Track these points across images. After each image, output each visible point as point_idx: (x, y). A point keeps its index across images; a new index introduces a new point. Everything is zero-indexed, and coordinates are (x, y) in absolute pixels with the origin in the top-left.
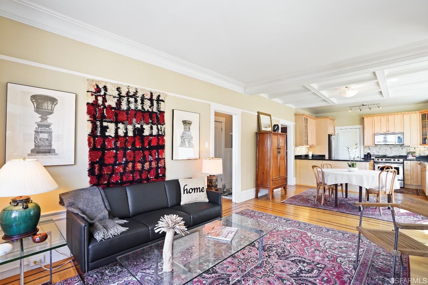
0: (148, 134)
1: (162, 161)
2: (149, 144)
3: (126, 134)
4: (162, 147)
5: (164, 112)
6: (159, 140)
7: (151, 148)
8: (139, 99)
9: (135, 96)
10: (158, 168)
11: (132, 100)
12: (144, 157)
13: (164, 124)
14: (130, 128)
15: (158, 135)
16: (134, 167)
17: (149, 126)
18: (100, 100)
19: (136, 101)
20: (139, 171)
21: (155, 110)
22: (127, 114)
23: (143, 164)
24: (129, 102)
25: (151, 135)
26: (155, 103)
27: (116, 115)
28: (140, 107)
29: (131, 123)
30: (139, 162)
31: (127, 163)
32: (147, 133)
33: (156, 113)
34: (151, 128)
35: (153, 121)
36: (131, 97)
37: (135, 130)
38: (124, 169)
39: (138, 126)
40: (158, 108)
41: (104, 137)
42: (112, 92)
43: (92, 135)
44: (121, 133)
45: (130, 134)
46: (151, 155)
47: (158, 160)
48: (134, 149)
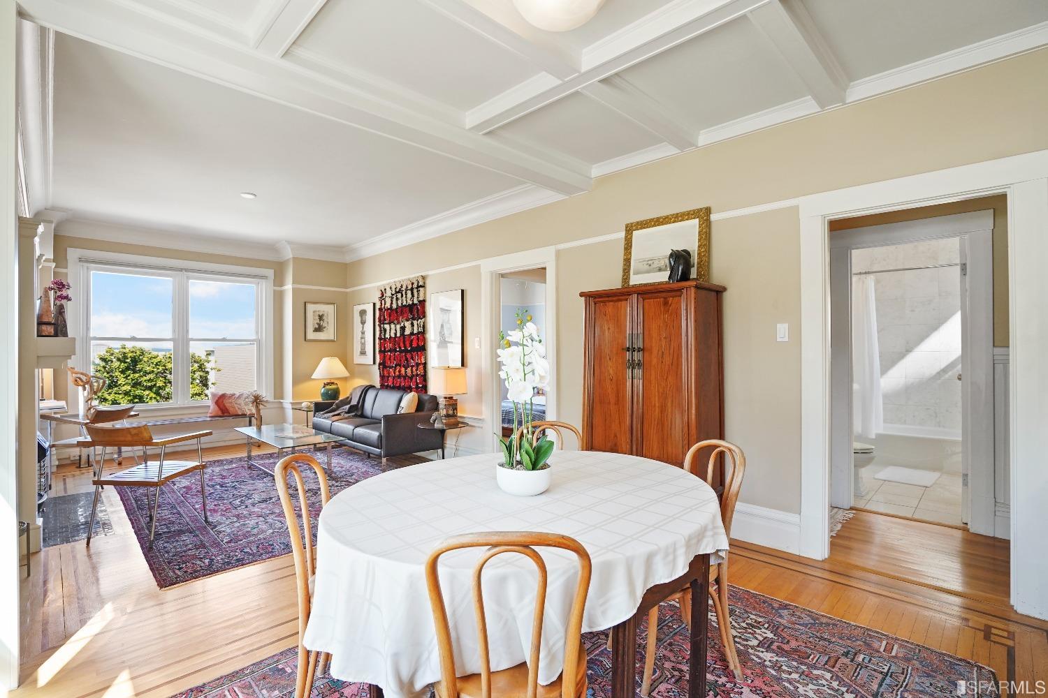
0: (409, 333)
1: (421, 367)
2: (411, 345)
3: (396, 334)
4: (422, 349)
5: (424, 301)
6: (418, 339)
7: (413, 350)
8: (404, 293)
9: (400, 291)
10: (417, 375)
11: (399, 295)
12: (407, 359)
13: (424, 317)
14: (398, 327)
15: (419, 333)
16: (400, 371)
17: (410, 322)
18: (383, 302)
19: (402, 296)
20: (403, 376)
21: (416, 301)
22: (397, 312)
23: (406, 369)
24: (397, 299)
25: (412, 334)
26: (415, 291)
27: (390, 316)
28: (405, 303)
29: (399, 323)
30: (404, 366)
31: (396, 365)
32: (407, 332)
33: (416, 304)
34: (412, 325)
35: (414, 315)
36: (399, 292)
37: (401, 328)
38: (395, 373)
39: (402, 325)
40: (418, 297)
41: (385, 339)
42: (388, 293)
43: (380, 339)
44: (393, 335)
45: (398, 335)
46: (412, 358)
47: (418, 365)
48: (401, 351)
